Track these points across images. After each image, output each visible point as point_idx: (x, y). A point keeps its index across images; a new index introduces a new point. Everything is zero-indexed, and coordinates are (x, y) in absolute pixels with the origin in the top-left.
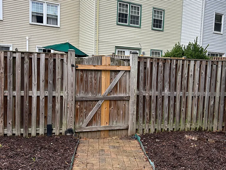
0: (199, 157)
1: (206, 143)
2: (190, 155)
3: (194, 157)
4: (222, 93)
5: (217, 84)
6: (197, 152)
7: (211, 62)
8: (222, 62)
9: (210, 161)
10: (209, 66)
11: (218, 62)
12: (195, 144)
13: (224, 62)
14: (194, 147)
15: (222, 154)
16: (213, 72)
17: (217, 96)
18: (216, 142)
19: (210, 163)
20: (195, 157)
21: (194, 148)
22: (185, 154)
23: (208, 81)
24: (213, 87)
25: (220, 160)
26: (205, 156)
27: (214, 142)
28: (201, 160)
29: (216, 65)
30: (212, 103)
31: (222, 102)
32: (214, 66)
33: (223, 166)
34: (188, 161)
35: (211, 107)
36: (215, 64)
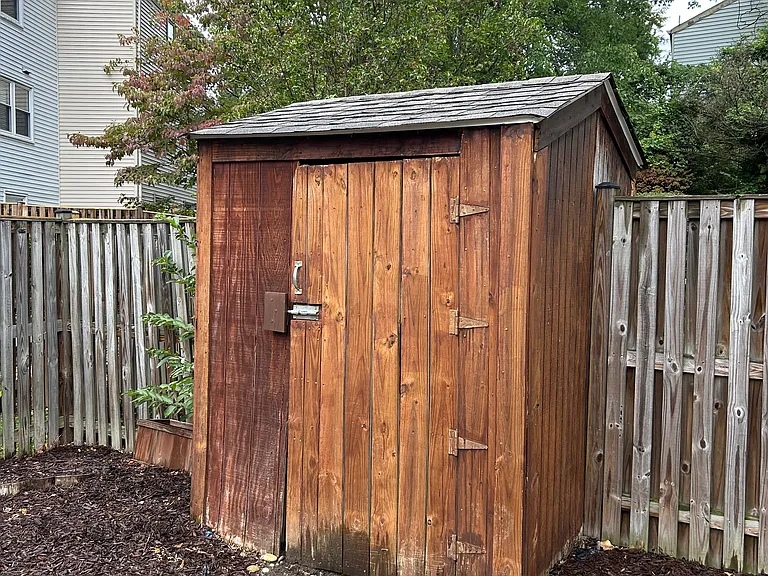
0: (57, 542)
1: (53, 491)
2: (22, 547)
3: (38, 549)
4: (49, 324)
5: (33, 296)
6: (43, 530)
7: (9, 223)
8: (43, 223)
9: (96, 542)
10: (6, 238)
11: (30, 223)
12: (21, 507)
13: (48, 224)
14: (22, 516)
15: (114, 509)
16: (19, 256)
17: (38, 335)
18: (81, 479)
19: (97, 548)
20: (46, 548)
21: (24, 523)
22: (5, 549)
23: (7, 287)
24: (22, 307)
25: (119, 527)
26: (76, 533)
27: (76, 481)
28: (69, 548)
29: (25, 235)
30: (24, 359)
31: (54, 351)
32: (21, 237)
33: (137, 542)
34: (28, 566)
35: (23, 371)
36: (23, 232)
